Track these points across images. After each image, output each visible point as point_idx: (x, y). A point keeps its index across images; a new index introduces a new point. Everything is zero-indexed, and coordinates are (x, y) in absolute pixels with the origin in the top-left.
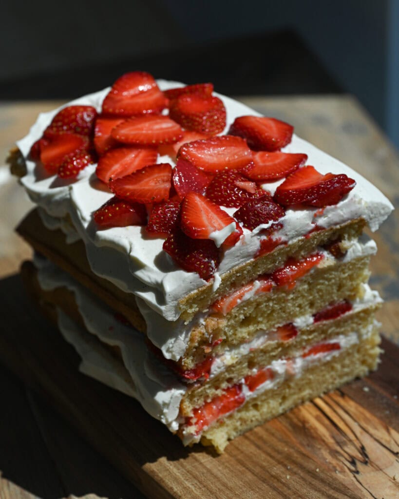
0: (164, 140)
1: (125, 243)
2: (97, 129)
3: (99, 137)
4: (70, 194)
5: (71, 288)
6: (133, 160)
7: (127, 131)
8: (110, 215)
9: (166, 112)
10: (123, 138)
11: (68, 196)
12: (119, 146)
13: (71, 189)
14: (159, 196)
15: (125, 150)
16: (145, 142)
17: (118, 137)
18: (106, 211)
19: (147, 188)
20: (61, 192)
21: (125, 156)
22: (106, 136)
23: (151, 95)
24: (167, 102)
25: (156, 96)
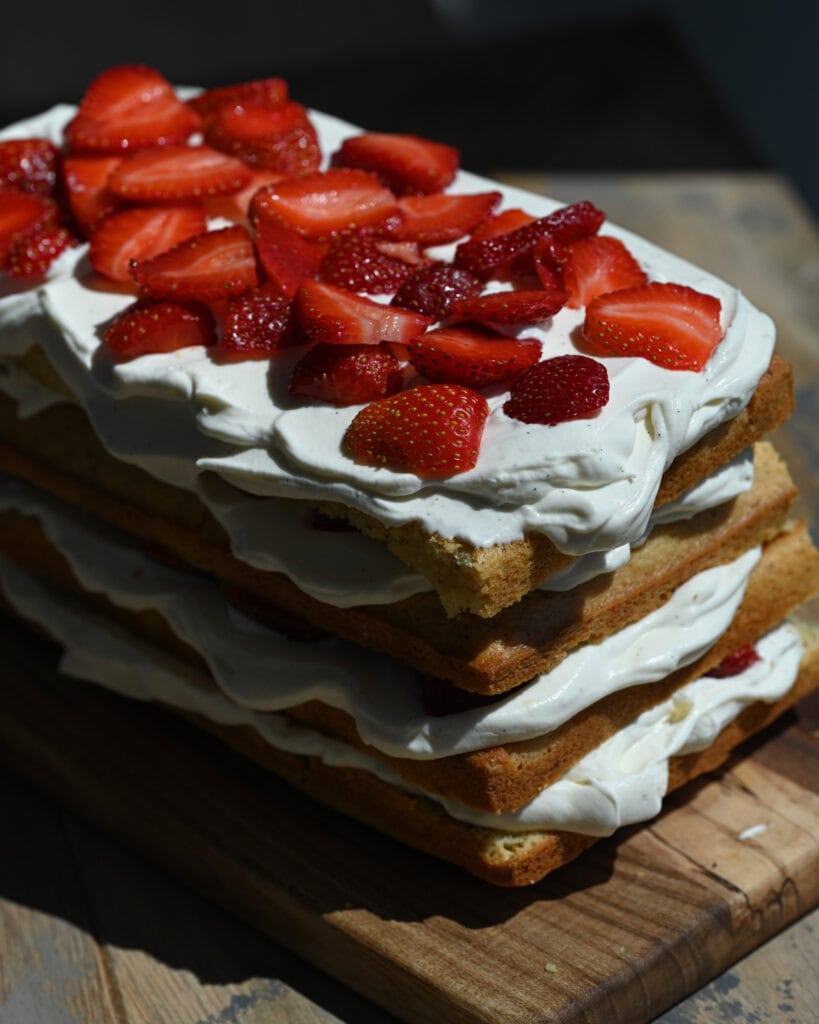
0: (217, 188)
1: (182, 379)
2: (71, 180)
3: (80, 194)
4: (42, 305)
5: (31, 510)
6: (159, 230)
7: (137, 178)
8: (142, 330)
9: (196, 140)
10: (135, 190)
11: (39, 311)
12: (128, 206)
13: (42, 294)
14: (239, 282)
15: (138, 213)
16: (180, 194)
17: (124, 189)
18: (133, 324)
19: (208, 272)
20: (20, 304)
21: (142, 223)
22: (94, 191)
23: (162, 108)
24: (196, 120)
25: (173, 110)
